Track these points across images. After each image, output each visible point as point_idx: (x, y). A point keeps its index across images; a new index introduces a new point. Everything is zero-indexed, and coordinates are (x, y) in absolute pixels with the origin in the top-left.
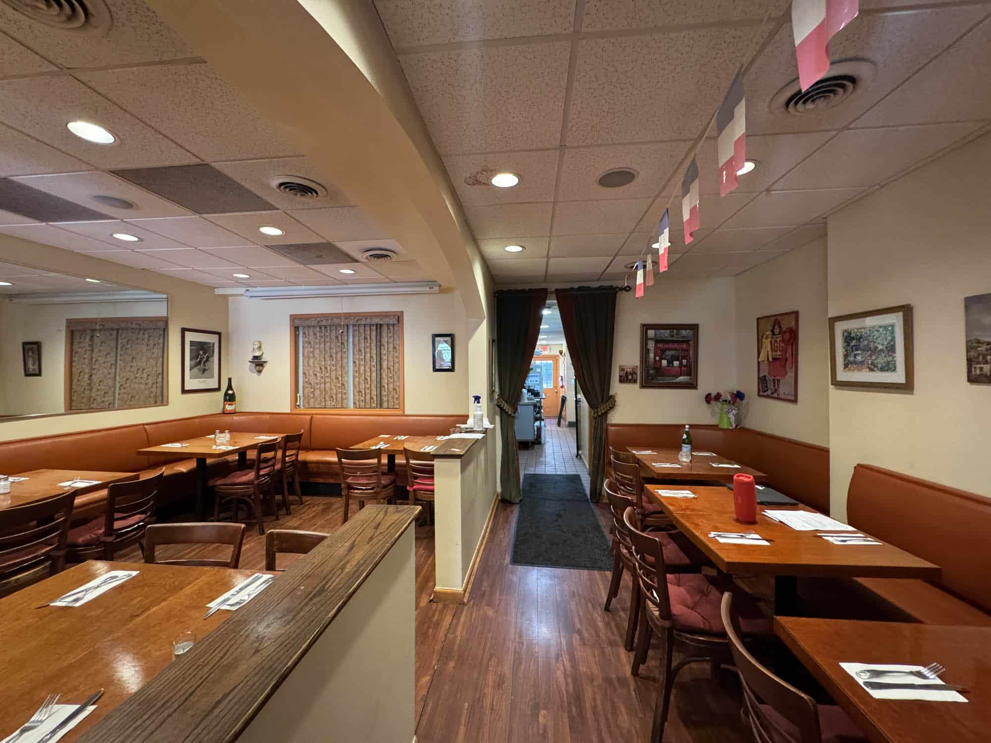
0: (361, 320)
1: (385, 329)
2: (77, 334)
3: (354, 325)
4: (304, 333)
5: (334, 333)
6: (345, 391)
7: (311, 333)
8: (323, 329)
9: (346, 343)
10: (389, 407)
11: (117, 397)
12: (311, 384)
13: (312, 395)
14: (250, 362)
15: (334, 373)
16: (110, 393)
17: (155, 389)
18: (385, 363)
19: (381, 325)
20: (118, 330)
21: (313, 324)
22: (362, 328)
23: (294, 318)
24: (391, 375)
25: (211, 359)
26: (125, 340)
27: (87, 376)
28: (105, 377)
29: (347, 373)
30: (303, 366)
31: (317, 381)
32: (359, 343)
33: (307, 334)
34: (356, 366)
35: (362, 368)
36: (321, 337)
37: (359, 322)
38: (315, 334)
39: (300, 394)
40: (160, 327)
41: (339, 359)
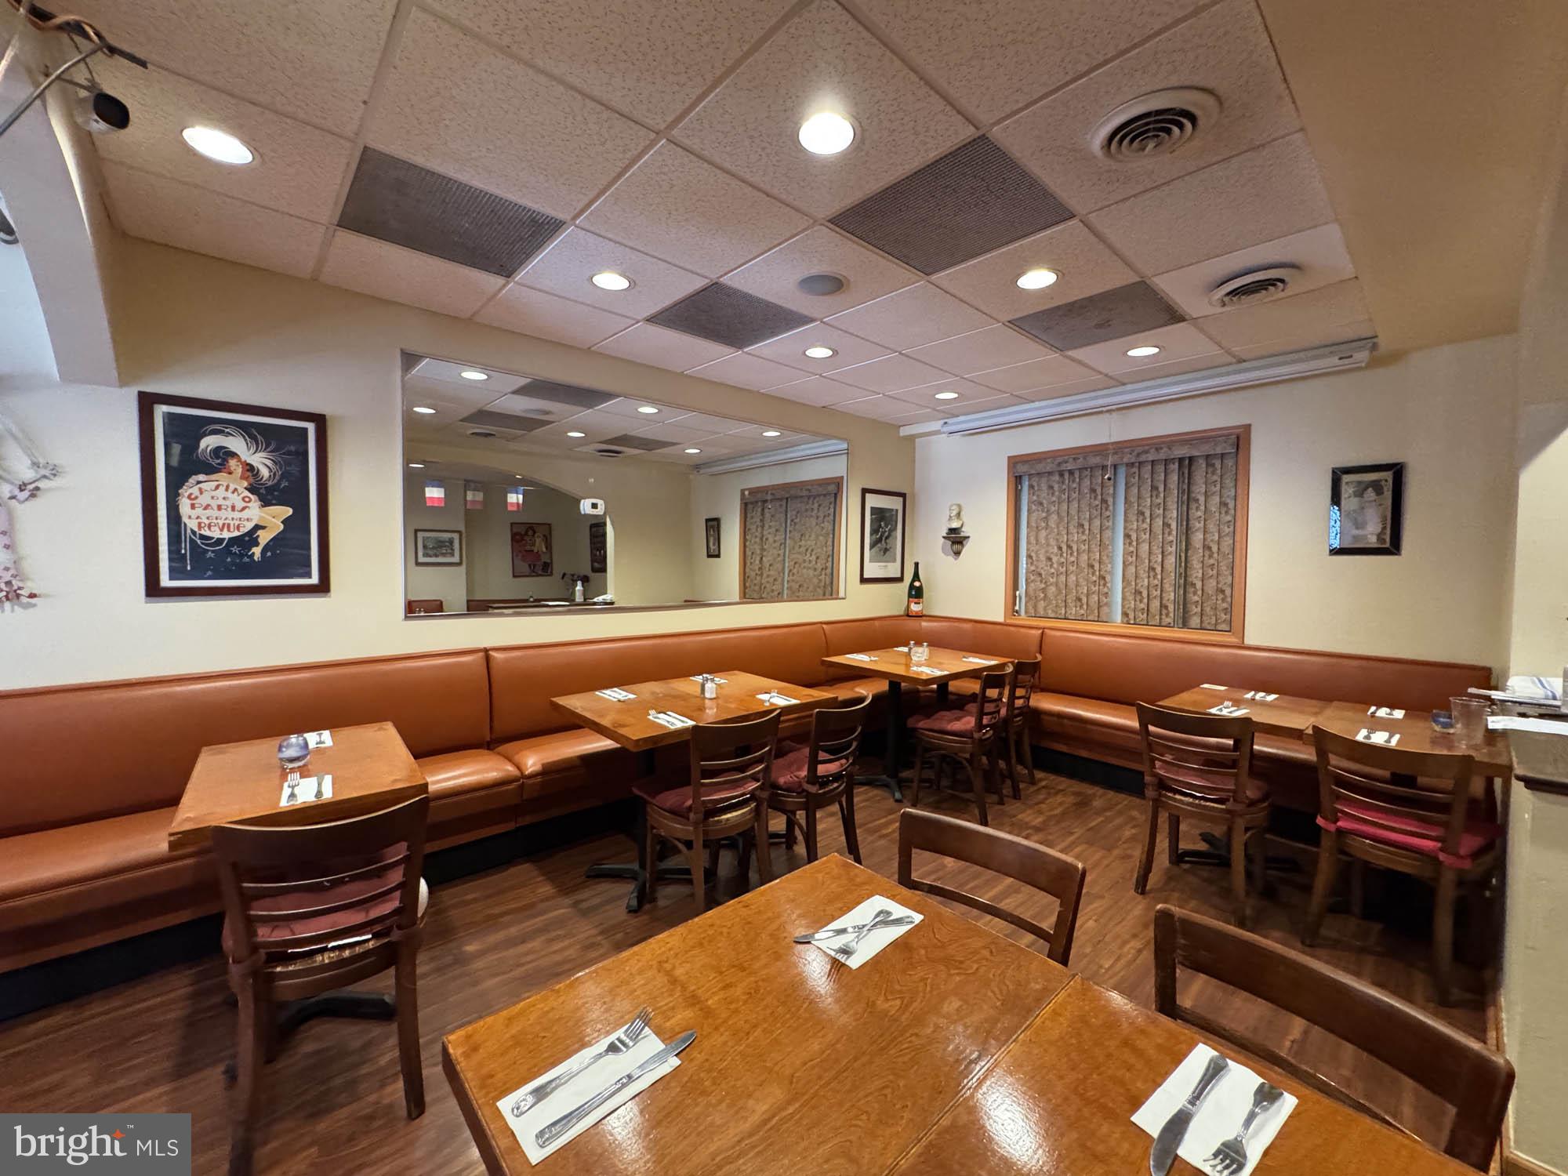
0: (1147, 452)
1: (1201, 465)
2: (750, 507)
3: (1130, 465)
4: (1031, 487)
5: (1087, 482)
6: (1106, 590)
7: (1044, 487)
8: (1066, 476)
9: (1110, 502)
10: (1205, 625)
11: (786, 585)
12: (1040, 575)
13: (1042, 595)
14: (944, 537)
15: (1085, 557)
16: (780, 580)
17: (823, 576)
18: (1197, 538)
19: (1191, 459)
20: (787, 499)
21: (1048, 469)
22: (1147, 470)
23: (1014, 462)
24: (1212, 561)
25: (893, 534)
26: (794, 513)
27: (758, 558)
28: (775, 559)
29: (1111, 558)
30: (1028, 543)
31: (1053, 570)
32: (1139, 498)
33: (1036, 488)
34: (1130, 544)
35: (1145, 547)
36: (1063, 491)
37: (1143, 458)
38: (1051, 487)
39: (1022, 591)
40: (830, 491)
41: (1097, 531)
